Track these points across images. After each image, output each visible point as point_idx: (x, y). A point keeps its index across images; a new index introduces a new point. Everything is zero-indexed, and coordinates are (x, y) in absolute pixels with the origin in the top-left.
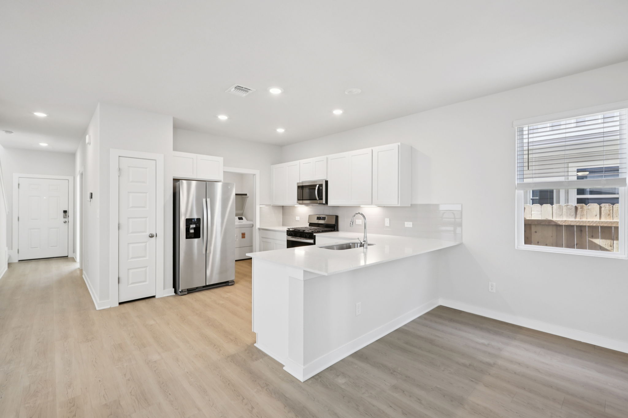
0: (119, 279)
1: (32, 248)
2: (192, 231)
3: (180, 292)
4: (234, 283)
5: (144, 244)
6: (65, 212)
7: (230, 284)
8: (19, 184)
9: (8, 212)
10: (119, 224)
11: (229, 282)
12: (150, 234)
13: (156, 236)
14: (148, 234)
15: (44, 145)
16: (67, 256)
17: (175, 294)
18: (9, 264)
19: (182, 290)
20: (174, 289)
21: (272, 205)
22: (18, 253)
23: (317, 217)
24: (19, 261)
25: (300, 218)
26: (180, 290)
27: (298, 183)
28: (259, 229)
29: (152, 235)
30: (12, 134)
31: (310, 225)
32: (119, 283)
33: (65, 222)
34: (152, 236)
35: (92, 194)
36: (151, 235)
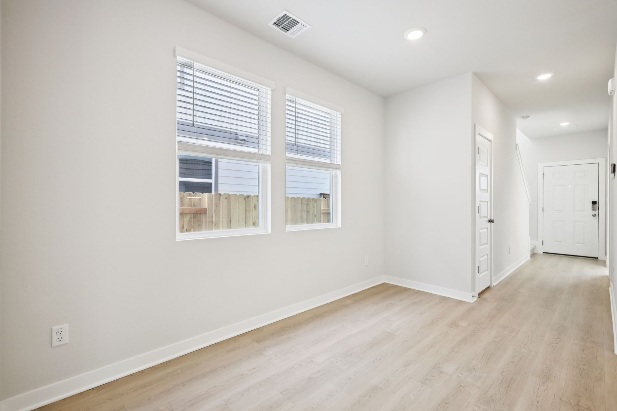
1: (556, 241)
6: (594, 203)
8: (543, 174)
9: (531, 202)
15: (565, 124)
16: (597, 258)
18: (533, 255)
22: (543, 244)
24: (544, 253)
30: (529, 118)
33: (594, 215)
35: (614, 165)
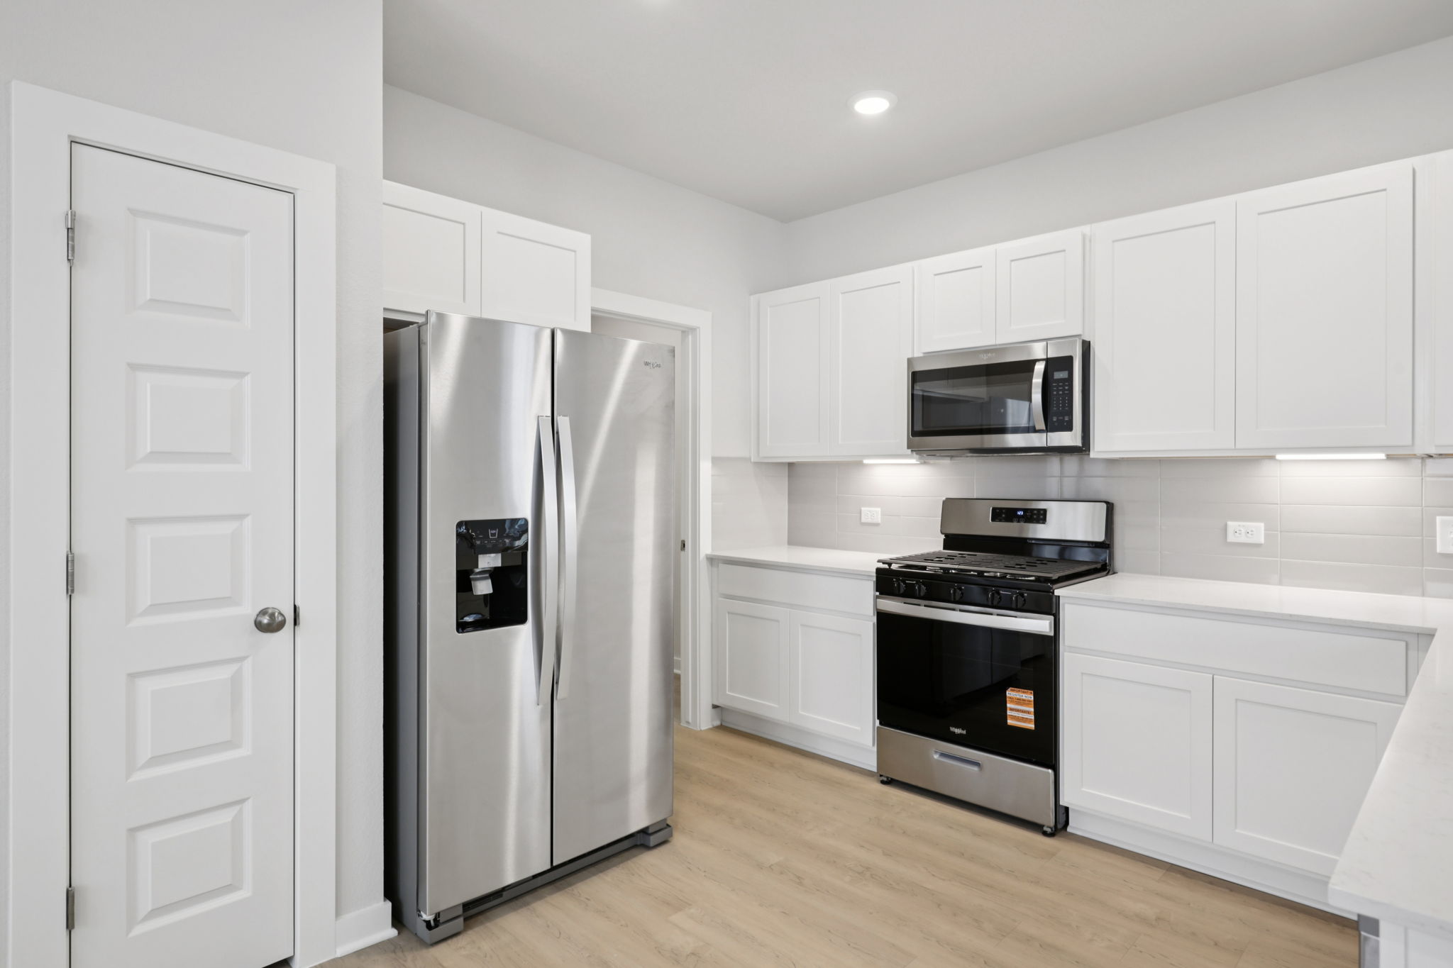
0: (70, 897)
2: (483, 587)
3: (428, 923)
4: (671, 835)
5: (224, 673)
7: (653, 840)
10: (70, 561)
11: (651, 831)
12: (263, 612)
13: (296, 623)
14: (249, 611)
17: (393, 932)
19: (438, 915)
20: (389, 904)
21: (752, 460)
23: (994, 509)
25: (883, 514)
26: (426, 917)
27: (910, 361)
28: (712, 560)
29: (272, 616)
31: (947, 545)
32: (70, 925)
34: (269, 624)
36: (265, 620)
